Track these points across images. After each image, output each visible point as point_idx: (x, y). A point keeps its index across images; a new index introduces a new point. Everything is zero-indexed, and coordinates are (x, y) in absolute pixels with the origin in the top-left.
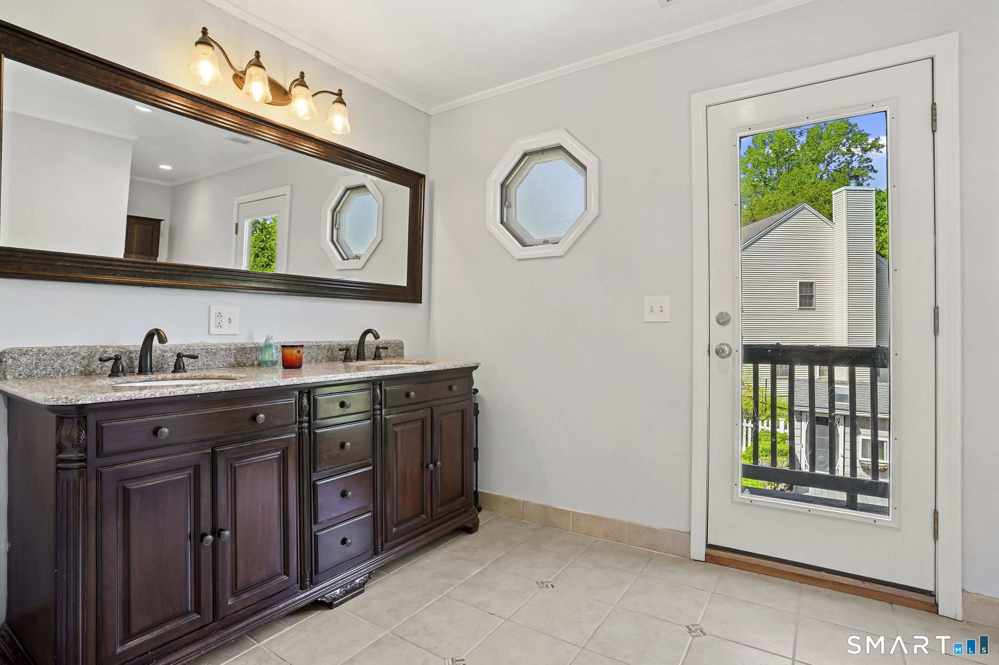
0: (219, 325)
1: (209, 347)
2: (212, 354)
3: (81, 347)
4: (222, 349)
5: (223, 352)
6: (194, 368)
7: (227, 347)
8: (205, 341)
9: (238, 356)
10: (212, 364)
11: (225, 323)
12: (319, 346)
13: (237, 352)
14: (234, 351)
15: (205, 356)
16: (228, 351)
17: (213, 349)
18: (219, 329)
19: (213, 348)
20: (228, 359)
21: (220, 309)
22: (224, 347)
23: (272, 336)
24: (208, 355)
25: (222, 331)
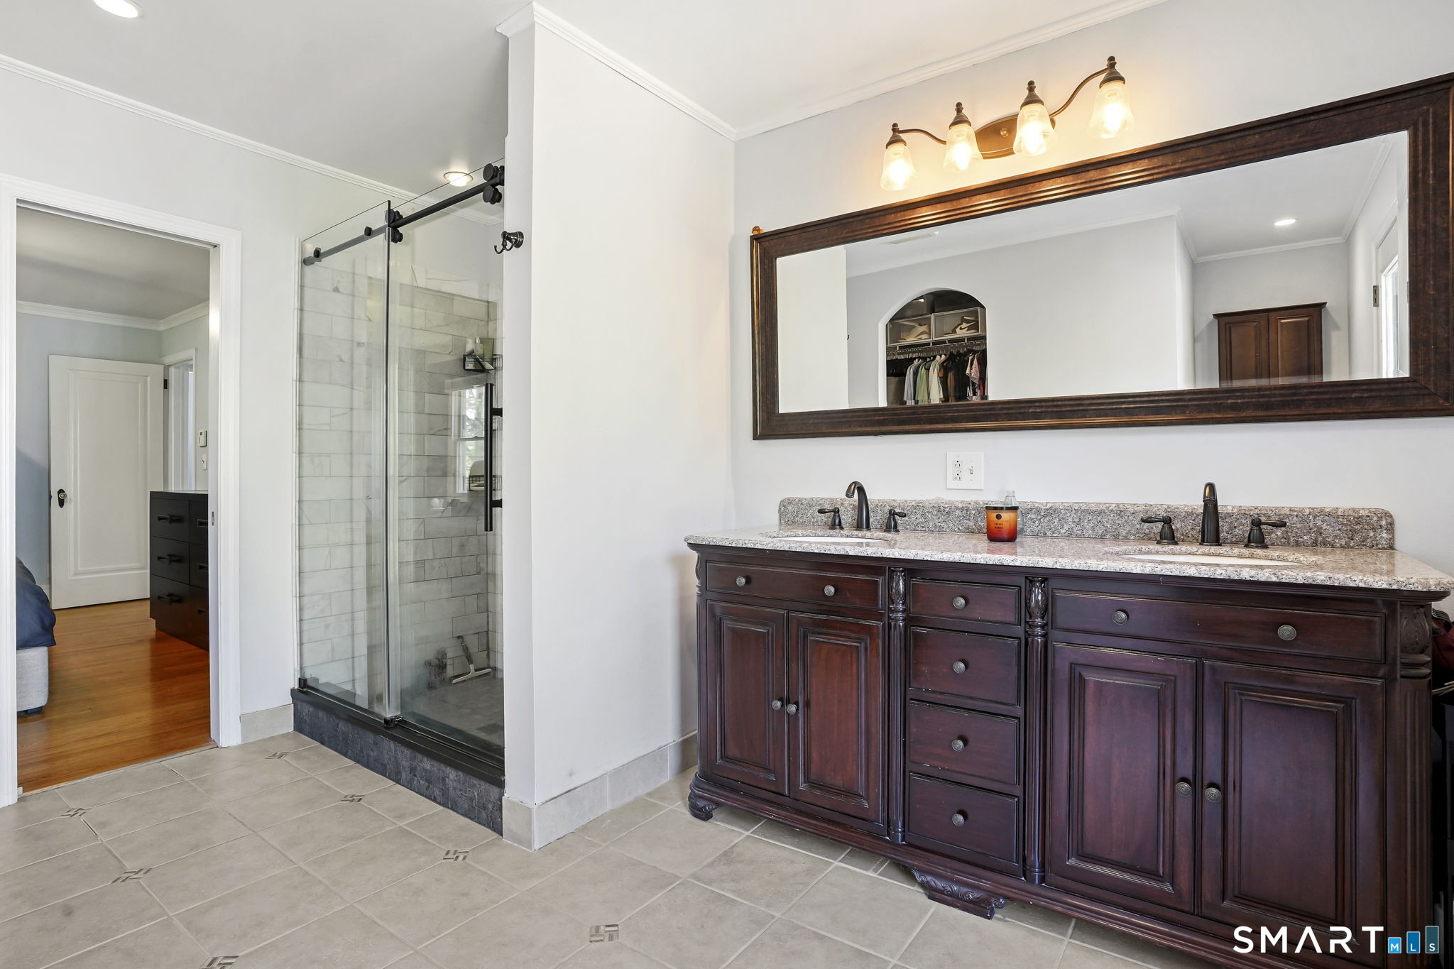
0: (958, 477)
1: (942, 505)
2: (945, 513)
3: (826, 499)
4: (957, 508)
5: (958, 512)
6: (924, 529)
7: (964, 505)
8: (942, 497)
9: (979, 519)
10: (946, 526)
11: (965, 475)
12: (1121, 511)
13: (978, 513)
14: (974, 512)
15: (936, 515)
16: (965, 512)
17: (946, 508)
18: (957, 482)
19: (946, 506)
20: (966, 521)
21: (958, 456)
22: (960, 506)
23: (1014, 492)
24: (939, 515)
25: (961, 485)
